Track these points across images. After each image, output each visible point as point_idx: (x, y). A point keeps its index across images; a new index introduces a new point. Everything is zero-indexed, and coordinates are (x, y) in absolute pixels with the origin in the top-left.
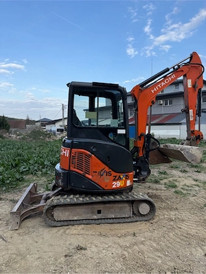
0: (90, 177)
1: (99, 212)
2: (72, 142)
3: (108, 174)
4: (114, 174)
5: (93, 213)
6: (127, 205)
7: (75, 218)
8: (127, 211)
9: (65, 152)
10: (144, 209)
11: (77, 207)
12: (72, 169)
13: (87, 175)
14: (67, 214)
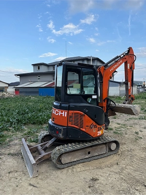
0: (84, 130)
1: (89, 153)
2: (69, 105)
3: (95, 127)
4: (98, 126)
5: (86, 154)
6: (104, 146)
7: (75, 160)
8: (104, 150)
9: (63, 114)
10: (113, 146)
11: (76, 152)
12: (70, 125)
13: (82, 129)
14: (70, 158)
